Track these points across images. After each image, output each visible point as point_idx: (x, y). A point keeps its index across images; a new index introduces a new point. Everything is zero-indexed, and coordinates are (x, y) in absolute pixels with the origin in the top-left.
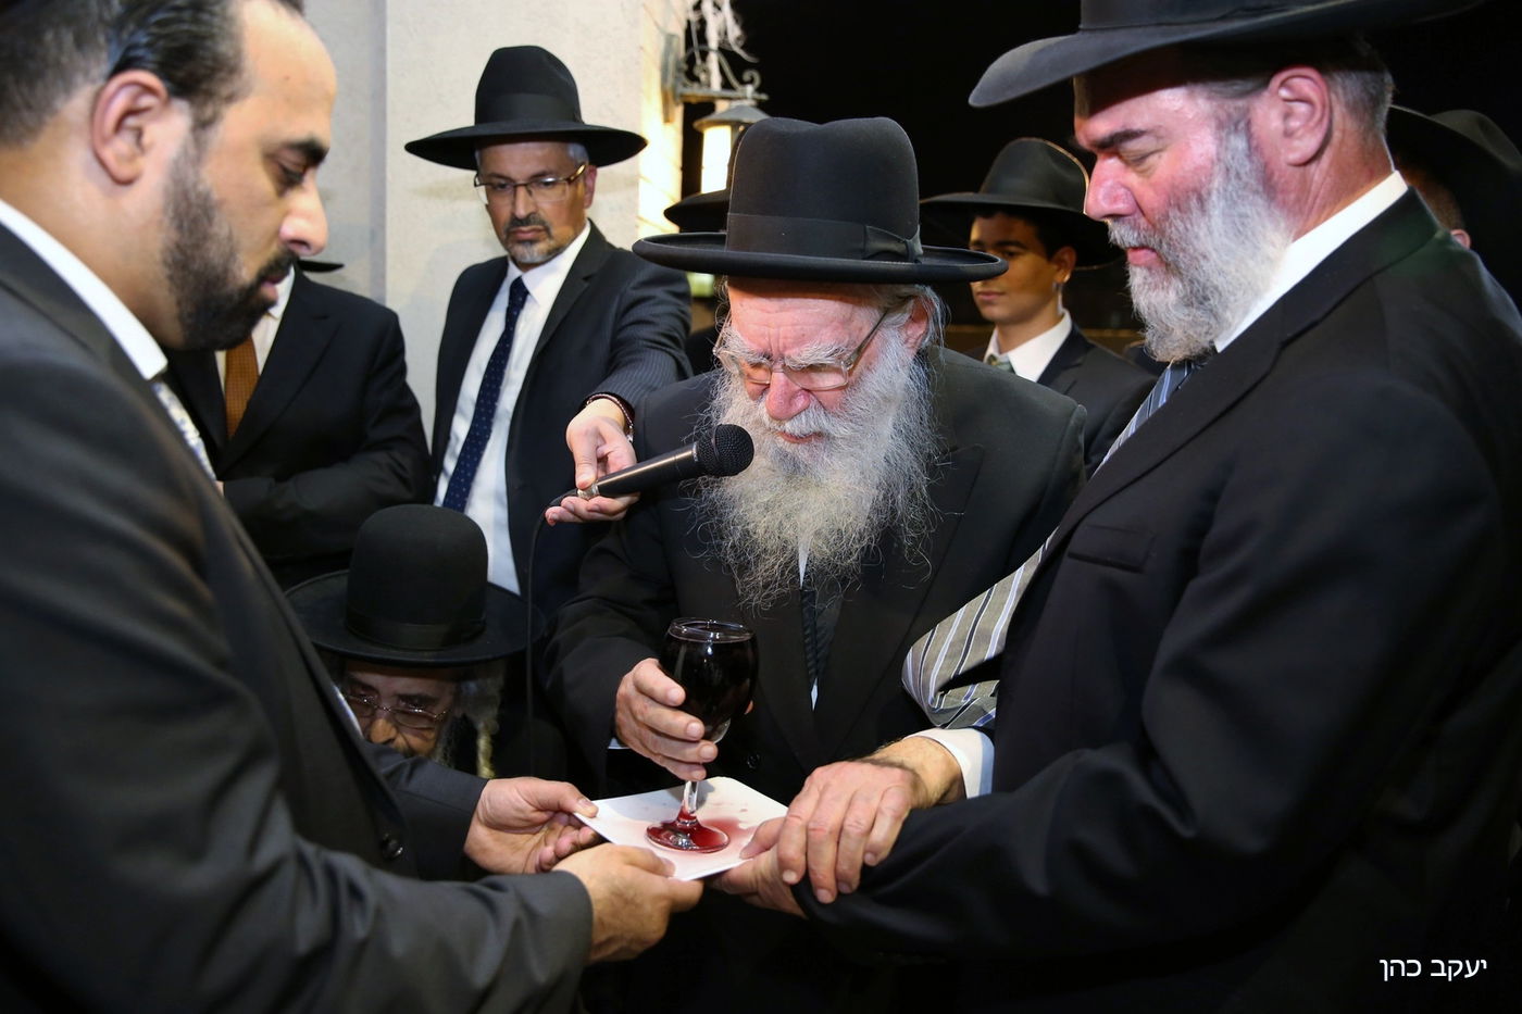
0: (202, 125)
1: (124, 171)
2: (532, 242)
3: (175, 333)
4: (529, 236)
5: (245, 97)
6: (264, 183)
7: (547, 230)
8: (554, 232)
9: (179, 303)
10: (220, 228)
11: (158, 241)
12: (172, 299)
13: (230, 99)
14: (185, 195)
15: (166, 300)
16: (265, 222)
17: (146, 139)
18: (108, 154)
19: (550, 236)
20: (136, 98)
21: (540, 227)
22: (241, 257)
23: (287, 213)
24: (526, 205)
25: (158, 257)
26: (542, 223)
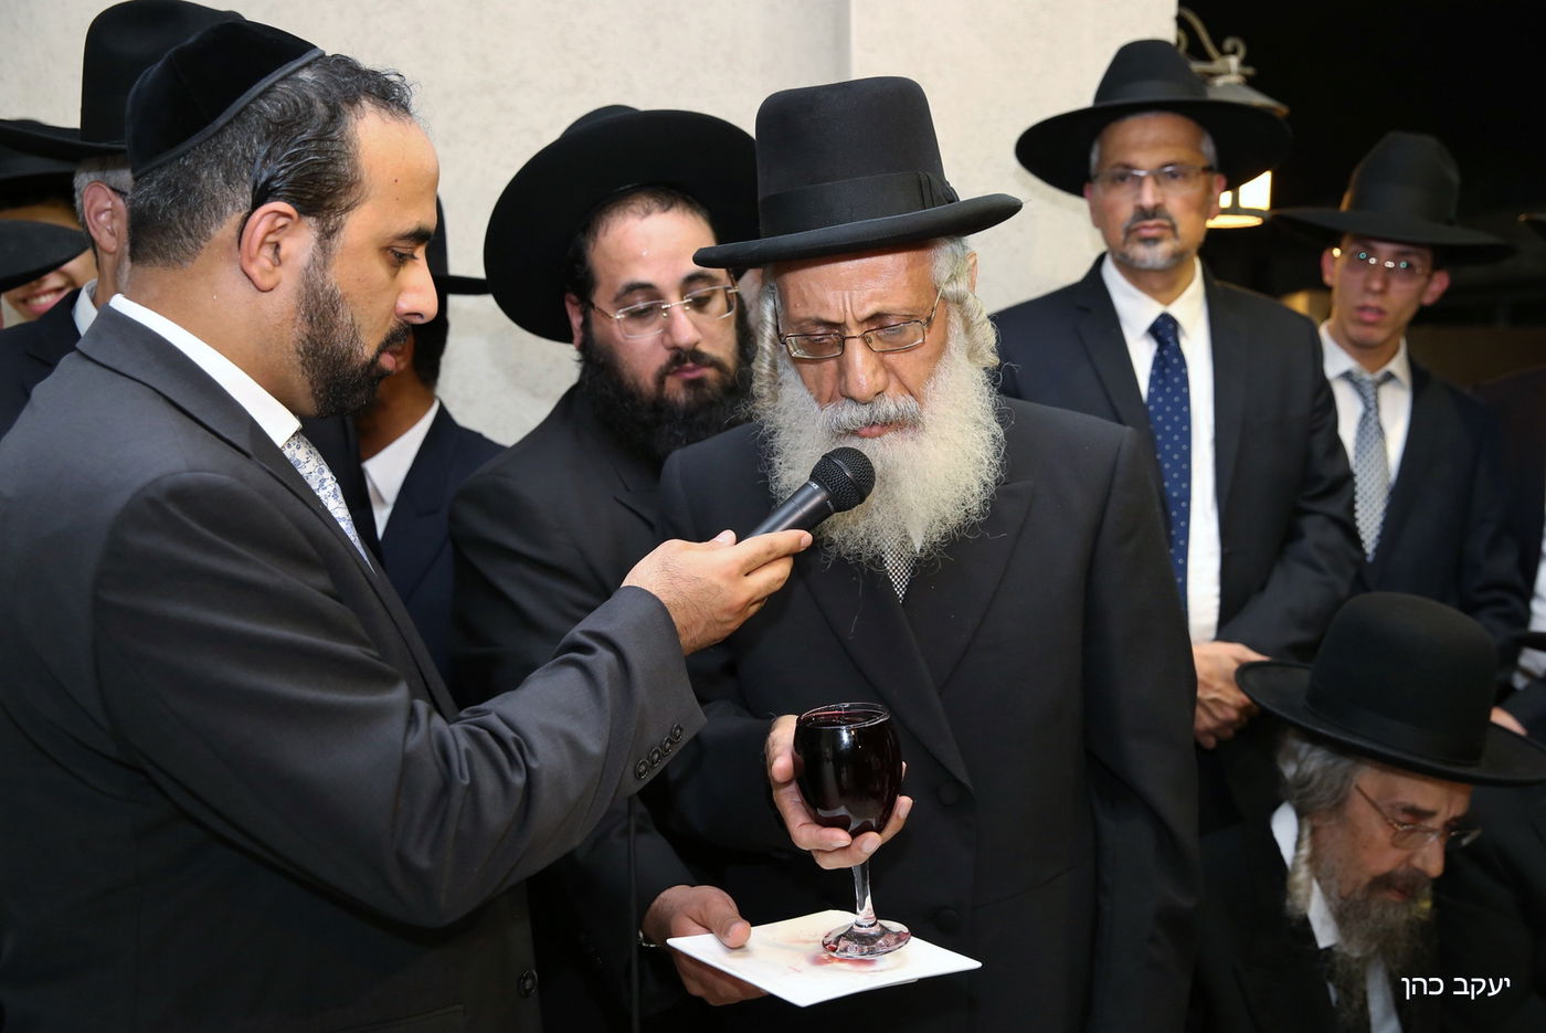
0: (327, 235)
1: (267, 282)
2: (1155, 240)
3: (310, 406)
4: (1153, 233)
5: (363, 202)
6: (380, 270)
7: (1173, 228)
8: (1181, 230)
9: (311, 383)
10: (344, 318)
11: (294, 333)
12: (306, 380)
13: (348, 209)
14: (315, 295)
15: (300, 382)
16: (383, 306)
17: (283, 252)
18: (254, 270)
19: (1176, 236)
20: (273, 222)
21: (1166, 223)
22: (363, 338)
23: (400, 291)
24: (1155, 195)
25: (292, 347)
26: (1169, 218)
